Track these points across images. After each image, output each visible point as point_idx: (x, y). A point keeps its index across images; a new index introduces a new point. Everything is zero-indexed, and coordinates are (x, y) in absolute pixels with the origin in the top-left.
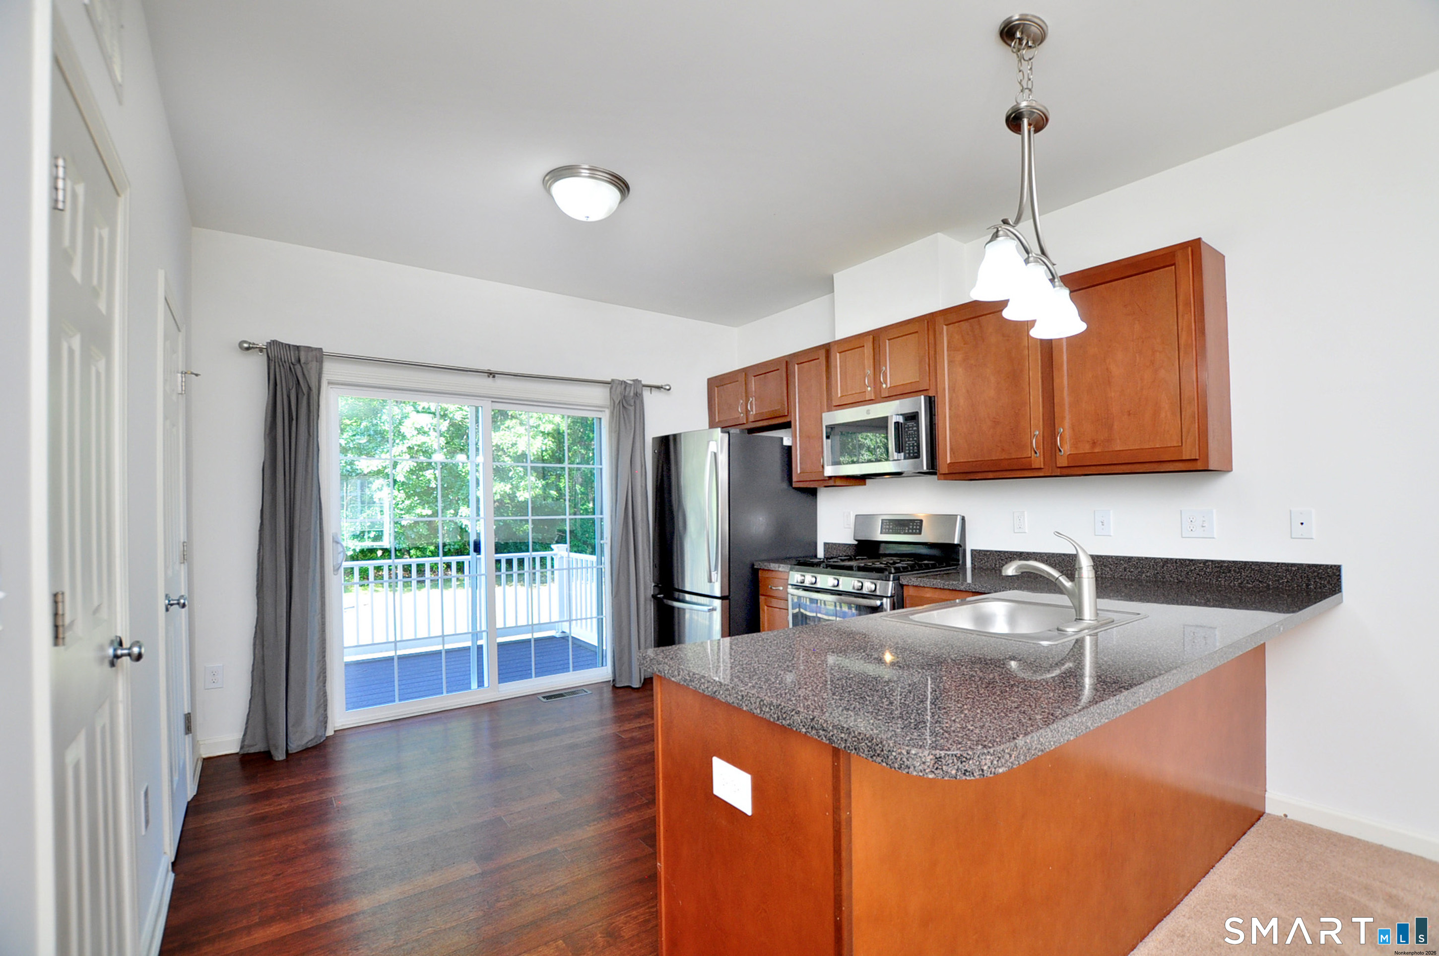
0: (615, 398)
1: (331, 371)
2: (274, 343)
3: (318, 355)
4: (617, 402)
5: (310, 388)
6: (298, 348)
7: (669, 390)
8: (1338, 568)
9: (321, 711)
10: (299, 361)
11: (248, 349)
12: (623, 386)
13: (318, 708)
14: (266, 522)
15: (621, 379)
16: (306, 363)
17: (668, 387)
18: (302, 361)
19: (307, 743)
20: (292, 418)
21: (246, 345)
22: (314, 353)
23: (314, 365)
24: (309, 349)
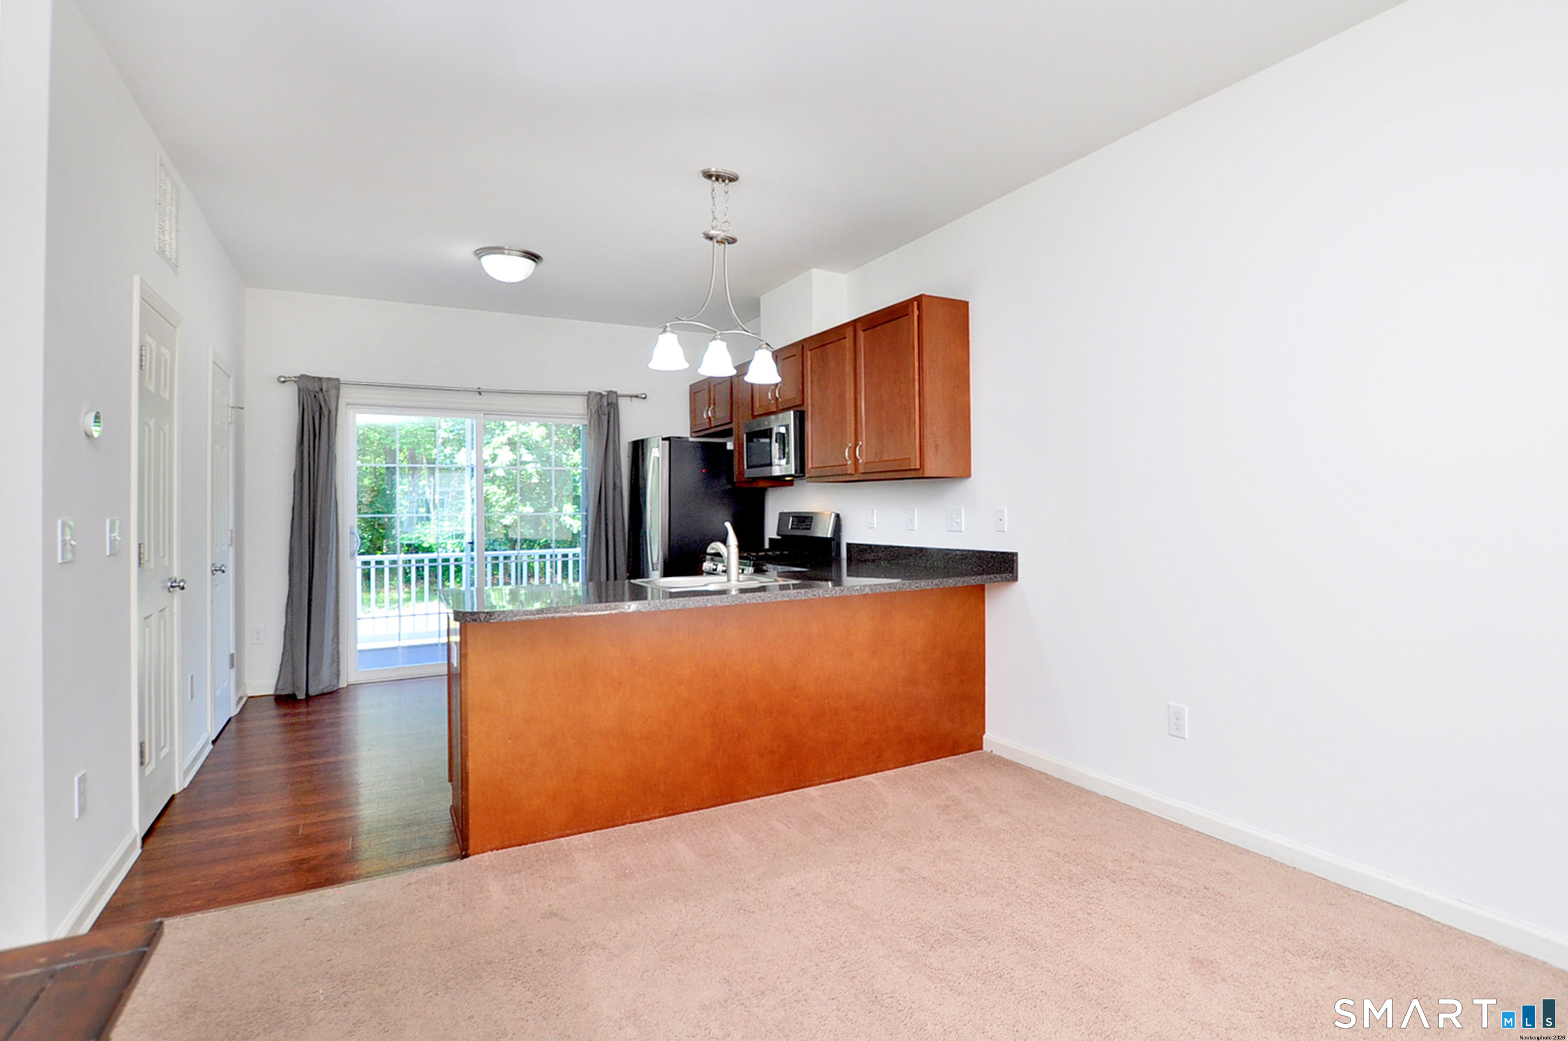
0: (592, 407)
1: (347, 395)
2: (303, 376)
3: (336, 383)
4: (593, 411)
5: (330, 412)
6: (320, 379)
7: (645, 398)
8: (1014, 555)
9: (335, 665)
10: (321, 390)
11: (284, 382)
12: (599, 397)
13: (332, 662)
14: (296, 517)
15: (597, 391)
16: (327, 391)
17: (644, 396)
18: (324, 389)
19: (323, 689)
20: (316, 435)
21: (282, 379)
22: (333, 382)
23: (333, 392)
24: (329, 379)
